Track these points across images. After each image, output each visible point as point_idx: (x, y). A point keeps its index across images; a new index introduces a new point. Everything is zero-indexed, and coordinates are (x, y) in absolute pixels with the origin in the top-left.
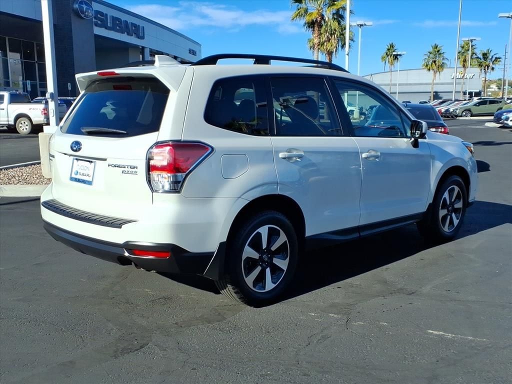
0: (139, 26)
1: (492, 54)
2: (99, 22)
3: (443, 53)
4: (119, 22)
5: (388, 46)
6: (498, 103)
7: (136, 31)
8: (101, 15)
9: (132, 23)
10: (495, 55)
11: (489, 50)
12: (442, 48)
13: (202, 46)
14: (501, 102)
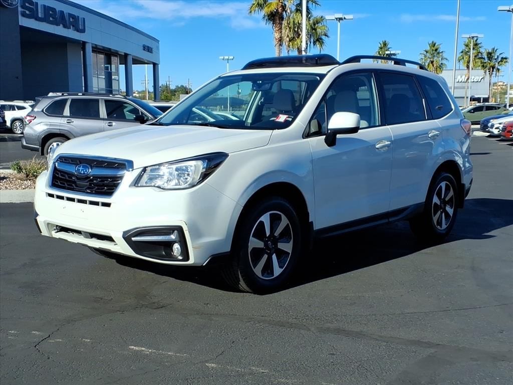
0: (78, 17)
1: (498, 53)
2: (27, 12)
3: (442, 52)
4: (52, 12)
5: (381, 44)
6: (496, 109)
7: (75, 23)
8: (29, 4)
9: (69, 14)
10: (500, 54)
11: (494, 49)
12: (441, 46)
13: (160, 42)
14: (499, 108)
